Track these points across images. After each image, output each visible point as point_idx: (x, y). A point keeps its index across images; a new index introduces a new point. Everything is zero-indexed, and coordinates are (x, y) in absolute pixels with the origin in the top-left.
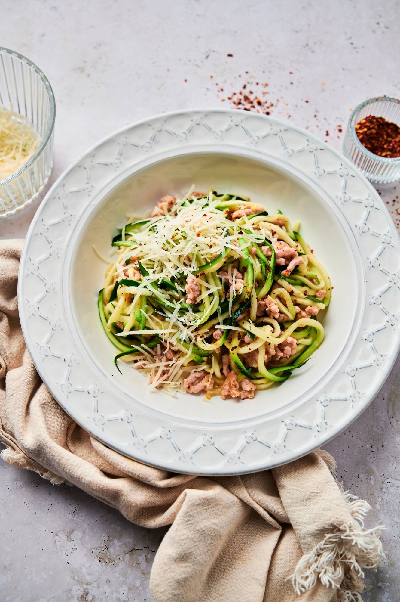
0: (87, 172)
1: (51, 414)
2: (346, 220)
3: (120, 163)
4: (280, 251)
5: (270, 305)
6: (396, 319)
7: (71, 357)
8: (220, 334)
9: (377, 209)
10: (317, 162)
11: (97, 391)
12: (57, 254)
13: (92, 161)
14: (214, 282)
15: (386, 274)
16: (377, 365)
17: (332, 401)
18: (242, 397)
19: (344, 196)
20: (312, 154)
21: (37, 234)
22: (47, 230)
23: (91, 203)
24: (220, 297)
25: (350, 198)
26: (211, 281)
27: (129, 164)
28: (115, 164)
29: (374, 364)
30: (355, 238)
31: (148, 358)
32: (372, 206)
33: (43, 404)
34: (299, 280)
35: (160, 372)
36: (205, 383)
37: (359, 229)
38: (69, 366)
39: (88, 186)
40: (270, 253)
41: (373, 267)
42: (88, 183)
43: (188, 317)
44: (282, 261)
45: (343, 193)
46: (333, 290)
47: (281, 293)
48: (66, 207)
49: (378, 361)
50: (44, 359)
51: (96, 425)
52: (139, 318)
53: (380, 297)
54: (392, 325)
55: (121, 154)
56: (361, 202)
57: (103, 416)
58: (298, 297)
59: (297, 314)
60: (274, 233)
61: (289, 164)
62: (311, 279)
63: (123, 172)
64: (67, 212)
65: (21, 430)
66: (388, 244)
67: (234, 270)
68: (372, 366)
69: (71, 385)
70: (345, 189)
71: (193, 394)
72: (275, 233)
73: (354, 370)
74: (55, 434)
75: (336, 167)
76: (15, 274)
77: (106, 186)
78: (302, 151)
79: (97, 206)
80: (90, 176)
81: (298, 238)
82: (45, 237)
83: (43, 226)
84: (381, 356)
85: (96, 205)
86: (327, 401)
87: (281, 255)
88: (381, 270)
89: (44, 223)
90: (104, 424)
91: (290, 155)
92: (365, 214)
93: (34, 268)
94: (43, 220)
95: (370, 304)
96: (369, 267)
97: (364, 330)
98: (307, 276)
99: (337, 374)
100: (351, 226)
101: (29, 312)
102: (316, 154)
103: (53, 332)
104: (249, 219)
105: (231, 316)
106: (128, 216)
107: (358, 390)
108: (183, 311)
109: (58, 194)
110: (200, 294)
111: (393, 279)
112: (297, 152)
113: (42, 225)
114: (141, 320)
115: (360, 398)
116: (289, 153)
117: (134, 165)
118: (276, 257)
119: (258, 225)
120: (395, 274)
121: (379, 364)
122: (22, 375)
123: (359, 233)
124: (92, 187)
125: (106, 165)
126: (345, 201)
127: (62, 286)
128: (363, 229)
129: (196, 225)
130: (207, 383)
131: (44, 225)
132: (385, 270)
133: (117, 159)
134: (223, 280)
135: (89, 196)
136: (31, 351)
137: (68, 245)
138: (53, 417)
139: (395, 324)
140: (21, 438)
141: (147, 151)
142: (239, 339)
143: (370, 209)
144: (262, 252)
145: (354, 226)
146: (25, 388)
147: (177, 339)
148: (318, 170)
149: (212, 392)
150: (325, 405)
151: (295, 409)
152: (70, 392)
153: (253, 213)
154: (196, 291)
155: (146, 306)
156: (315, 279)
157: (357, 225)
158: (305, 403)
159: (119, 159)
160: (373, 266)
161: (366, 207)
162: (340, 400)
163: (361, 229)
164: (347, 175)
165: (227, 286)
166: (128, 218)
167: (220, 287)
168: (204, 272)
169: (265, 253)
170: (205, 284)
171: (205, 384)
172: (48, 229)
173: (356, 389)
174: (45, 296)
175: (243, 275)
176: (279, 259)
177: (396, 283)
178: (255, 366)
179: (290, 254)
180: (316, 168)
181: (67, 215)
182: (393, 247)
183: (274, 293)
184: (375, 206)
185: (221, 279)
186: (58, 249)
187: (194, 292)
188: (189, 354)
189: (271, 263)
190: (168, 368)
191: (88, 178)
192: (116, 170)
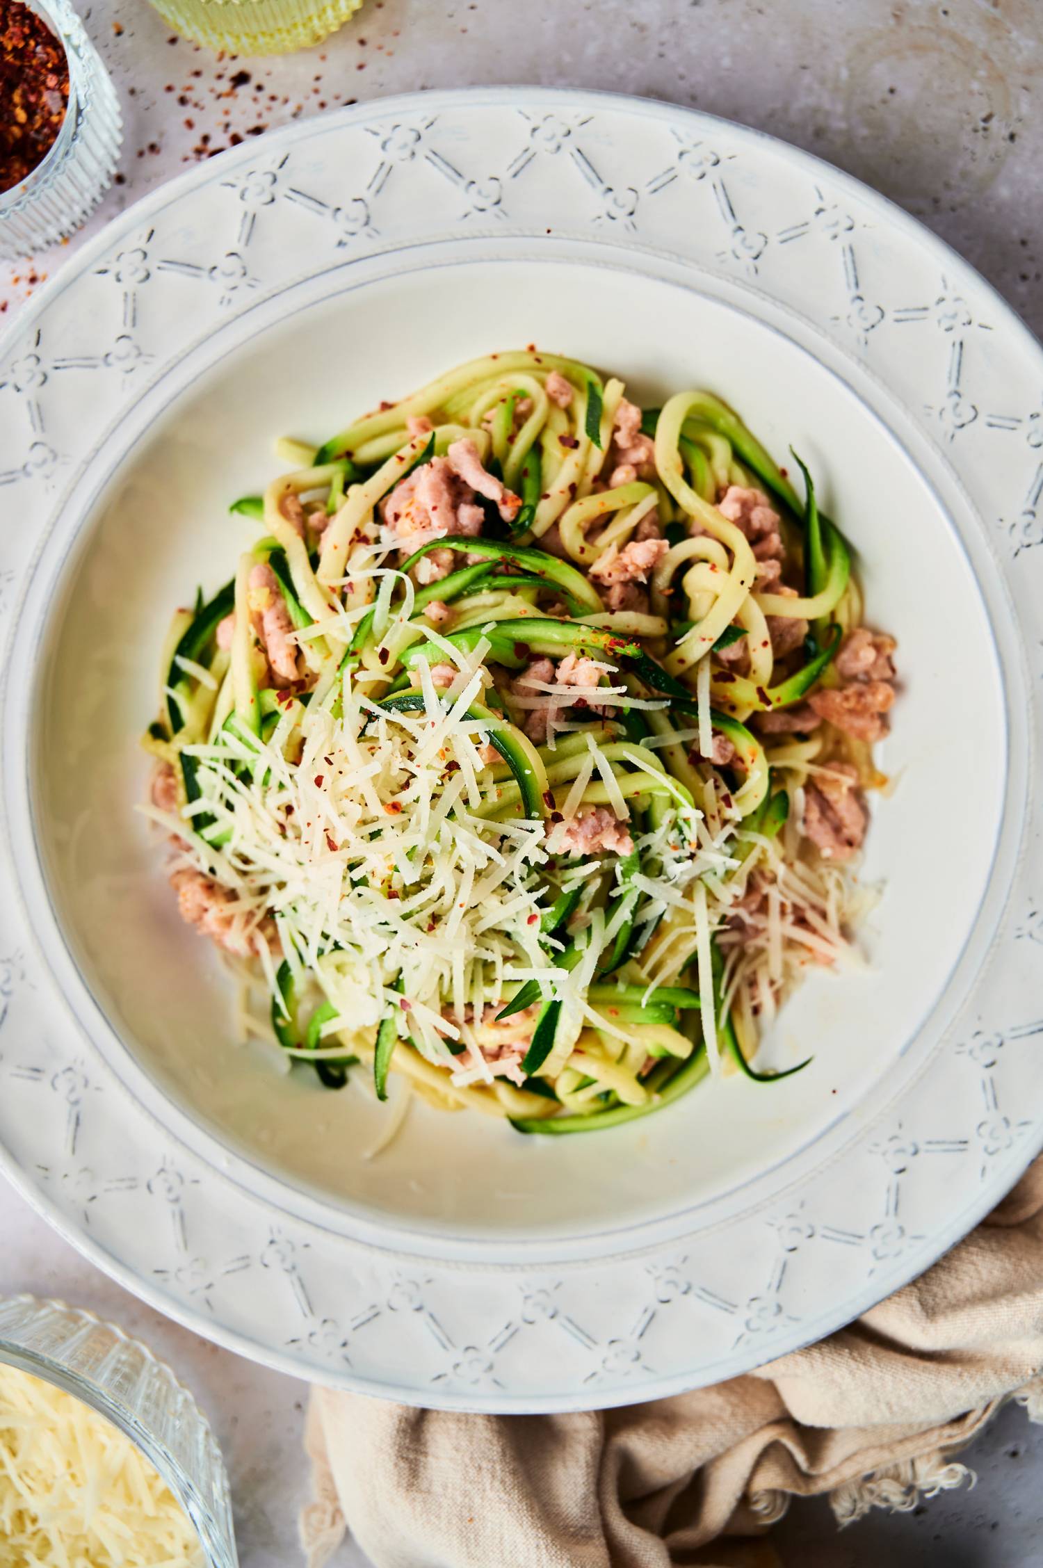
0: (107, 1190)
1: (953, 1281)
2: (314, 277)
3: (69, 1074)
4: (436, 522)
5: (631, 568)
6: (696, 145)
7: (779, 1229)
8: (720, 741)
9: (283, 163)
10: (88, 362)
11: (896, 1144)
12: (417, 1285)
13: (66, 1176)
14: (571, 759)
15: (529, 160)
16: (851, 228)
17: (960, 389)
18: (888, 673)
19: (224, 274)
20: (53, 374)
21: (347, 1359)
22: (328, 1325)
23: (223, 1175)
24: (615, 739)
25: (233, 254)
26: (567, 767)
27: (72, 1043)
28: (72, 1090)
29: (846, 238)
30: (387, 252)
31: (748, 971)
32: (270, 178)
33: (927, 1313)
34: (523, 459)
35: (799, 934)
36: (840, 792)
37: (353, 234)
38: (810, 1236)
39: (159, 1186)
40: (446, 557)
41: (498, 203)
42: (149, 1187)
43: (668, 848)
44: (470, 516)
45: (212, 279)
46: (539, 349)
47: (579, 526)
48: (241, 1263)
49: (836, 224)
50: (790, 1318)
51: (1008, 1146)
52: (661, 1009)
53: (610, 190)
54: (717, 163)
55: (37, 1070)
56: (254, 216)
57: (981, 1125)
58: (583, 472)
59: (639, 478)
60: (359, 538)
61: (88, 463)
62: (518, 420)
63: (107, 1063)
64: (262, 1257)
65: (1005, 1376)
66: (419, 138)
67: (524, 688)
68: (854, 248)
69: (876, 1227)
70: (198, 268)
71: (864, 830)
72: (357, 532)
73: (862, 309)
74: (1008, 1266)
75: (111, 294)
76: (481, 1422)
77: (159, 1122)
78: (40, 414)
79: (234, 1154)
80: (122, 1180)
81: (340, 450)
82: (355, 1328)
83: (314, 1339)
84: (822, 214)
85: (231, 1156)
86: (957, 405)
87: (450, 515)
88: (515, 175)
89: (302, 1334)
90: (1006, 1121)
91: (50, 457)
92: (299, 210)
93: (471, 1362)
94: (293, 1341)
95: (631, 227)
96: (497, 216)
97: (723, 257)
98: (510, 433)
99: (867, 366)
100: (339, 263)
101: (627, 1374)
102: (56, 361)
103: (696, 1290)
104: (310, 621)
105: (669, 703)
106: (240, 1037)
107: (930, 301)
108: (648, 864)
109: (193, 1292)
110: (608, 807)
111: (553, 137)
112: (43, 429)
113: (310, 1341)
114: (667, 1003)
115: (957, 299)
116: (44, 462)
117: (79, 1022)
118: (456, 535)
119: (333, 590)
120: (534, 130)
121: (848, 224)
122: (833, 1381)
123: (369, 236)
124: (162, 1170)
125: (77, 1123)
126: (245, 274)
127: (532, 1265)
128: (355, 220)
129: (357, 812)
130: (840, 785)
131: (311, 1335)
132: (516, 161)
133: (53, 1084)
134: (561, 727)
135: (196, 1182)
136: (763, 1360)
137: (381, 1248)
138: (962, 1276)
139: (713, 153)
140: (1030, 1372)
141: (23, 977)
142: (733, 680)
143: (281, 190)
144: (434, 583)
145: (340, 249)
146: (876, 1371)
147: (724, 882)
148: (119, 359)
149: (865, 770)
150: (972, 414)
151: (978, 511)
152: (902, 1230)
153: (280, 604)
154: (600, 820)
155: (621, 987)
156: (516, 405)
157: (336, 242)
158: (959, 478)
159: (56, 1076)
160: (495, 200)
161: (273, 200)
162: (960, 364)
163: (352, 227)
164: (145, 254)
165: (581, 714)
166: (251, 1034)
167: (589, 738)
168: (544, 795)
169: (439, 573)
170: (577, 792)
171: (844, 790)
172: (325, 1321)
173: (925, 309)
174: (570, 1321)
175: (539, 657)
176: (463, 527)
177: (565, 131)
178: (805, 629)
179: (443, 487)
180: (108, 365)
181: (271, 1256)
182: (432, 124)
183: (582, 550)
184: (274, 168)
185: (559, 736)
186: (397, 1285)
187: (602, 830)
188: (766, 845)
189: (480, 554)
190: (789, 909)
191: (131, 1188)
192: (98, 1089)
